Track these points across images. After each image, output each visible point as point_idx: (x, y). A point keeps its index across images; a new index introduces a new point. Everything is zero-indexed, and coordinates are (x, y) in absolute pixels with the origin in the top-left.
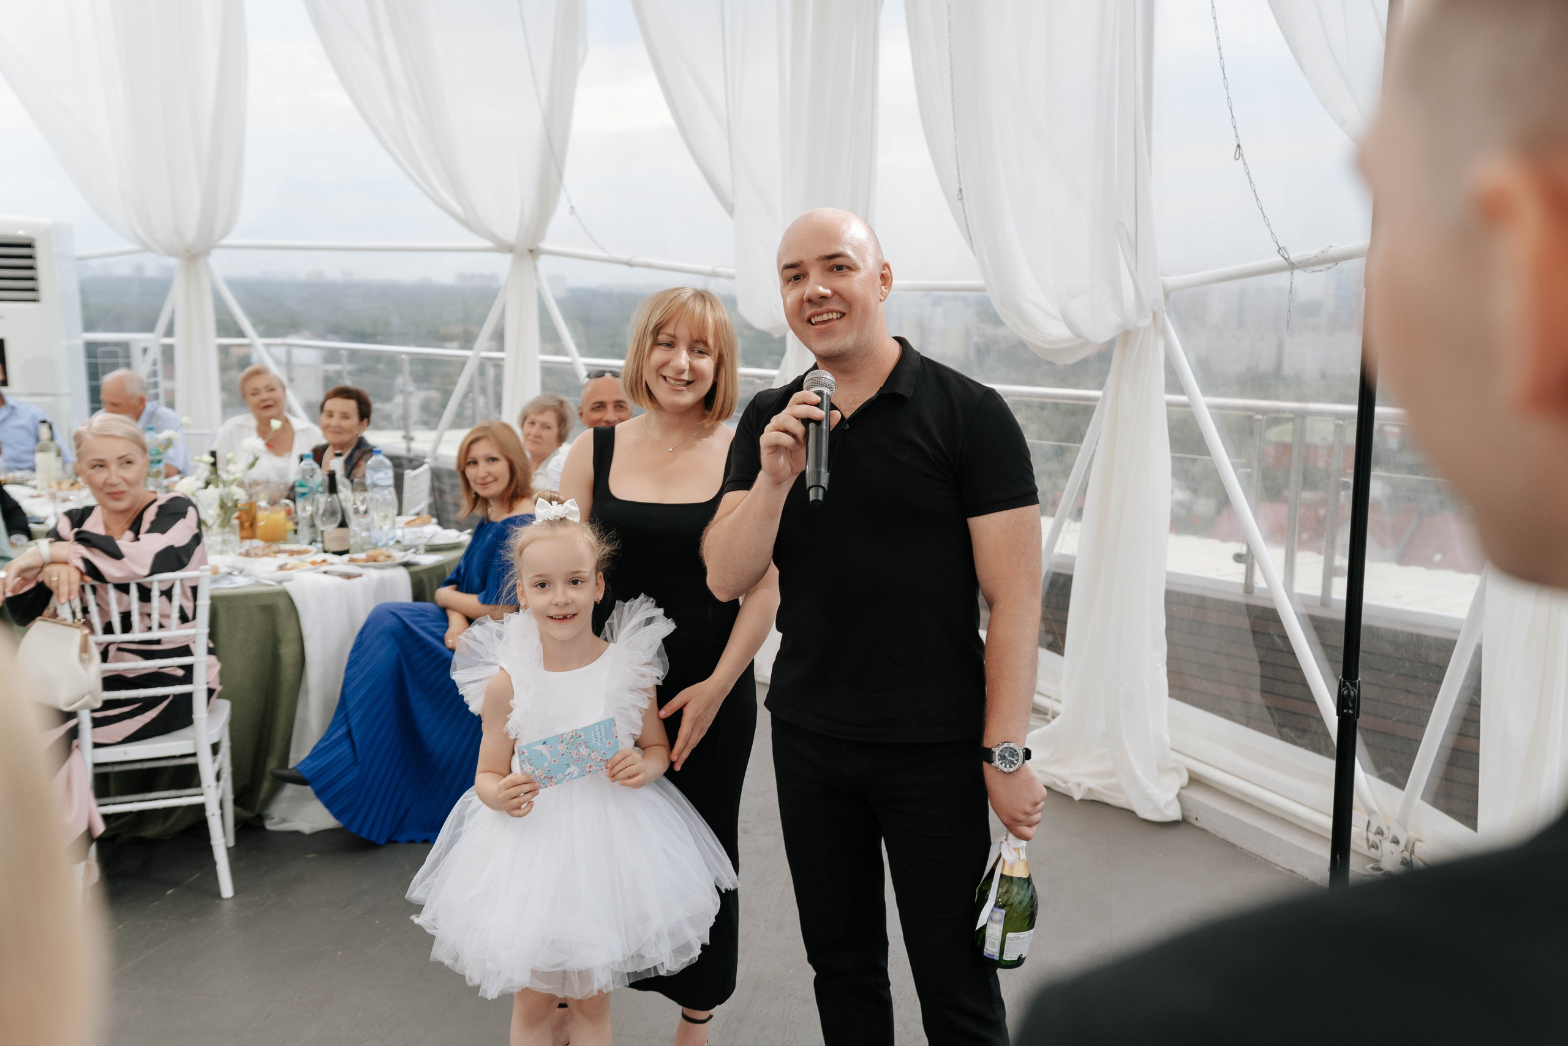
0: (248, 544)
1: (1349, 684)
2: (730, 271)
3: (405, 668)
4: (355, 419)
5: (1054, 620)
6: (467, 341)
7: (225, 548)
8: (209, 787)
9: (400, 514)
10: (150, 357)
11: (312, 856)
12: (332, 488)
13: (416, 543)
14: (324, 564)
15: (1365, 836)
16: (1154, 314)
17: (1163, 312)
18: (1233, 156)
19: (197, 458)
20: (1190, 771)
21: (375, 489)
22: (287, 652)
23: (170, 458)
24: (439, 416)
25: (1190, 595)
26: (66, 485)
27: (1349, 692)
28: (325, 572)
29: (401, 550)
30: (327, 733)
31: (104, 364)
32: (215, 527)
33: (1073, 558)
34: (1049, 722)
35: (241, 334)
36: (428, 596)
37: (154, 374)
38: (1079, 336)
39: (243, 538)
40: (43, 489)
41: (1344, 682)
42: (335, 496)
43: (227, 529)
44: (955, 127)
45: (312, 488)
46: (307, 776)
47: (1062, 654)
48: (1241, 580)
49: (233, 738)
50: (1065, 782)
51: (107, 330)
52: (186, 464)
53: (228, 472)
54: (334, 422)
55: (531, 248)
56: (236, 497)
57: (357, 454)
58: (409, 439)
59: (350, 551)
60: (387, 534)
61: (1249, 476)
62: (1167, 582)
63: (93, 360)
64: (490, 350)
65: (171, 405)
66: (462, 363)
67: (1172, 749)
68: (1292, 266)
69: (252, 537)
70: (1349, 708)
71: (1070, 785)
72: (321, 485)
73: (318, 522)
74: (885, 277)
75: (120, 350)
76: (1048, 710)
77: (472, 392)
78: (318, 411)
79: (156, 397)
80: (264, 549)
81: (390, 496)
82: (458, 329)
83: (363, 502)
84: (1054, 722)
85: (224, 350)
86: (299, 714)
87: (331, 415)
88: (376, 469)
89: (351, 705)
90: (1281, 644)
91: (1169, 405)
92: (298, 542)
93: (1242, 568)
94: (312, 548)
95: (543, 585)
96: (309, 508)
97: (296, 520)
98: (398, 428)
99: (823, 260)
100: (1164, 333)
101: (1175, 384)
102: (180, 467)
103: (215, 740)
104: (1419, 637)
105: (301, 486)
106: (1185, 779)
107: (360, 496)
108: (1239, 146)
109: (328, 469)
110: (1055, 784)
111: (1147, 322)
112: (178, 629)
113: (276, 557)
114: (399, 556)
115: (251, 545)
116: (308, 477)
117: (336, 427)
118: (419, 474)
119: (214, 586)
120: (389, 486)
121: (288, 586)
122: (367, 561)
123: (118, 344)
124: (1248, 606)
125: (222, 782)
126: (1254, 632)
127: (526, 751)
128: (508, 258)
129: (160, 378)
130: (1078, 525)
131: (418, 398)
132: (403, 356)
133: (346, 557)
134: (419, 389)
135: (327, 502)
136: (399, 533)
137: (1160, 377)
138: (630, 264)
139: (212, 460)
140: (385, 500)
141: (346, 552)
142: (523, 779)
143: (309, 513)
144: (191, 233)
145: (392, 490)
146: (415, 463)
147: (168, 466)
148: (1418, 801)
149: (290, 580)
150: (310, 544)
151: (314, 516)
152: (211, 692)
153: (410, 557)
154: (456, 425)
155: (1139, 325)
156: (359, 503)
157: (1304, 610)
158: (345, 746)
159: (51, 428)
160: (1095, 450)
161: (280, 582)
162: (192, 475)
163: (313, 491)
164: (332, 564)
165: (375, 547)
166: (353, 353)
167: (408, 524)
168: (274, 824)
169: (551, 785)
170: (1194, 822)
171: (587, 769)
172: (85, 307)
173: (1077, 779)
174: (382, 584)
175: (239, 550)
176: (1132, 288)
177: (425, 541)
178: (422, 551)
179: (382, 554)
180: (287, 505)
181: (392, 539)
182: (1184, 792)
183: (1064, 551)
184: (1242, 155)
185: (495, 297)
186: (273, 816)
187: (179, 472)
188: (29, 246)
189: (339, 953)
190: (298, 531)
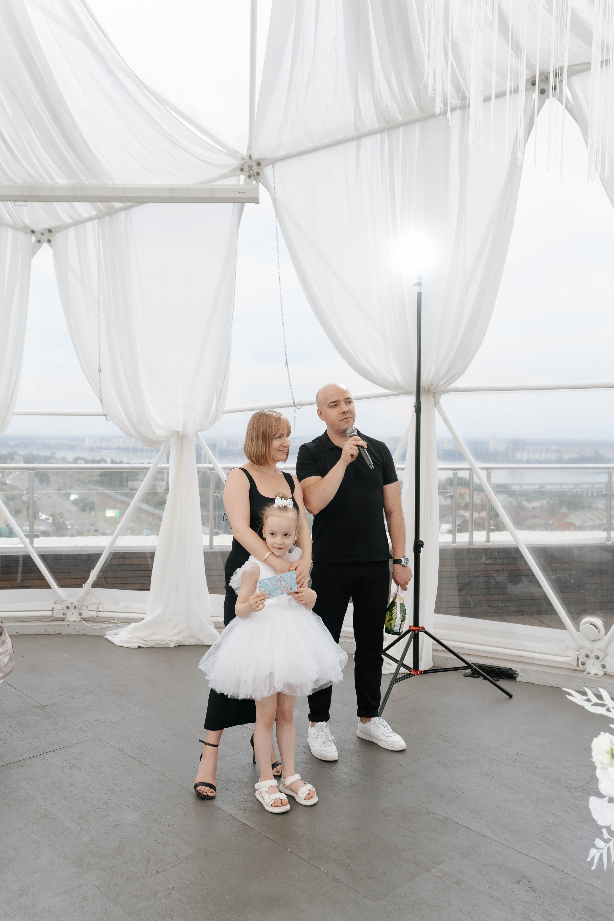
68: (295, 405)
95: (273, 534)
99: (345, 400)
127: (261, 582)
142: (260, 594)
169: (270, 598)
171: (284, 592)
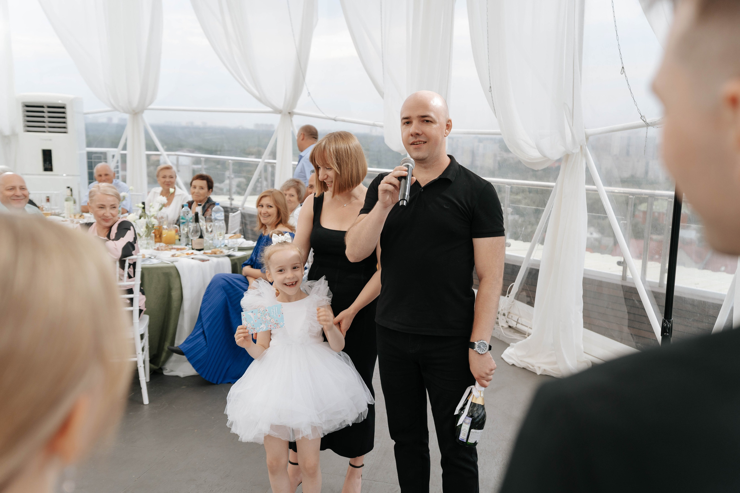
0: (158, 245)
1: (667, 321)
2: (382, 124)
3: (229, 303)
4: (206, 189)
5: (530, 291)
6: (259, 155)
7: (148, 246)
8: (139, 354)
9: (227, 233)
10: (115, 160)
11: (184, 387)
12: (197, 220)
13: (234, 246)
14: (192, 254)
16: (581, 147)
17: (585, 146)
18: (620, 73)
19: (137, 205)
21: (216, 221)
22: (175, 294)
23: (124, 205)
24: (245, 190)
25: (595, 280)
26: (78, 216)
27: (667, 325)
28: (192, 258)
29: (227, 249)
30: (193, 332)
31: (95, 162)
32: (144, 237)
33: (540, 261)
34: (526, 338)
35: (157, 150)
36: (239, 271)
37: (117, 167)
38: (545, 156)
39: (156, 242)
40: (68, 218)
41: (665, 320)
42: (198, 223)
43: (149, 238)
44: (488, 57)
45: (188, 220)
46: (184, 351)
47: (533, 307)
48: (621, 274)
49: (149, 333)
50: (533, 366)
51: (96, 147)
52: (131, 208)
53: (150, 211)
54: (196, 190)
55: (290, 112)
56: (153, 223)
57: (207, 205)
58: (231, 199)
59: (204, 249)
60: (221, 242)
61: (625, 224)
62: (584, 274)
63: (90, 160)
64: (269, 159)
65: (124, 181)
66: (256, 165)
67: (584, 352)
68: (648, 125)
69: (161, 242)
70: (667, 332)
71: (535, 367)
72: (191, 219)
73: (190, 235)
74: (449, 126)
75: (102, 156)
76: (526, 332)
77: (261, 178)
78: (189, 185)
79: (118, 178)
80: (165, 247)
81: (223, 225)
82: (255, 150)
83: (210, 227)
84: (529, 338)
85: (148, 156)
86: (179, 323)
87: (195, 187)
88: (217, 212)
89: (204, 320)
90: (638, 304)
91: (587, 190)
92: (181, 244)
93: (621, 268)
94: (187, 247)
96: (186, 229)
97: (180, 235)
98: (226, 195)
99: (420, 117)
100: (586, 156)
101: (590, 180)
102: (128, 210)
103: (142, 333)
104: (704, 302)
105: (182, 219)
107: (209, 224)
108: (623, 68)
109: (195, 211)
110: (528, 367)
111: (578, 150)
112: (127, 282)
113: (171, 251)
114: (226, 252)
115: (159, 245)
116: (186, 215)
117: (197, 193)
118: (236, 215)
119: (143, 263)
120: (222, 220)
121: (176, 264)
122: (211, 254)
123: (101, 153)
124: (622, 286)
125: (144, 352)
126: (625, 298)
128: (279, 116)
129: (120, 169)
130: (543, 246)
131: (235, 181)
132: (230, 161)
133: (202, 252)
134: (236, 177)
135: (194, 227)
136: (226, 242)
137: (583, 177)
139: (143, 206)
140: (220, 226)
141: (202, 250)
143: (186, 231)
144: (135, 103)
145: (224, 221)
146: (234, 210)
147: (123, 209)
149: (177, 261)
150: (186, 245)
151: (188, 233)
152: (141, 311)
153: (231, 252)
154: (253, 193)
155: (574, 151)
156: (208, 228)
157: (650, 289)
158: (202, 337)
159: (71, 190)
160: (551, 211)
161: (172, 262)
162: (134, 213)
163: (188, 221)
164: (196, 255)
165: (215, 247)
166: (207, 160)
167: (230, 237)
168: (167, 372)
172: (87, 136)
173: (539, 365)
174: (218, 264)
175: (154, 248)
176: (570, 135)
177: (238, 245)
178: (237, 250)
179: (218, 251)
180: (176, 227)
181: (223, 244)
183: (535, 258)
184: (625, 72)
185: (272, 135)
186: (167, 369)
187: (128, 212)
188: (63, 108)
189: (196, 431)
190: (181, 240)
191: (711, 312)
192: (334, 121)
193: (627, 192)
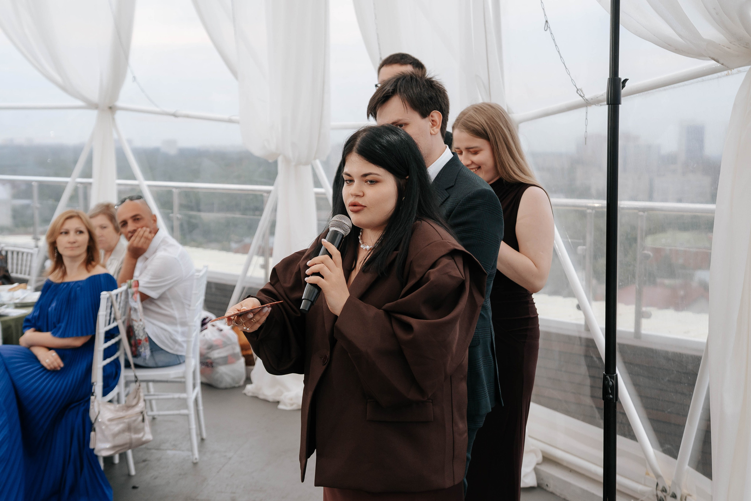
1: (608, 377)
2: (236, 118)
15: (655, 494)
18: (544, 28)
20: (543, 452)
27: (608, 383)
41: (605, 376)
48: (584, 323)
55: (110, 105)
58: (36, 239)
68: (588, 103)
70: (609, 394)
90: (598, 362)
104: (682, 355)
106: (540, 458)
108: (547, 22)
126: (585, 356)
128: (94, 113)
132: (33, 183)
138: (175, 115)
148: (687, 467)
167: (10, 290)
170: (545, 487)
182: (539, 467)
184: (549, 28)
191: (690, 367)
192: (173, 118)
193: (584, 205)
